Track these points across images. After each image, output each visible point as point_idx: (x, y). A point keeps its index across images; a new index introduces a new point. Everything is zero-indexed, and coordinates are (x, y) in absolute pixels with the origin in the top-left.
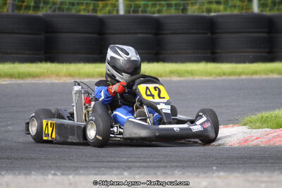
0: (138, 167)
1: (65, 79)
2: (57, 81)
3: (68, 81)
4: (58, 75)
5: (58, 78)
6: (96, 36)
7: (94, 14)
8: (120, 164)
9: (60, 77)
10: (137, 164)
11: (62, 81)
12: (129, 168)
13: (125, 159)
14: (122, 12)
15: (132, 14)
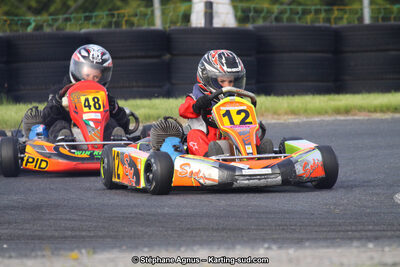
0: (390, 238)
1: (286, 117)
2: (274, 121)
3: (291, 121)
4: (275, 113)
5: (276, 117)
6: (329, 55)
7: (327, 25)
8: (364, 233)
9: (279, 115)
10: (389, 233)
11: (281, 121)
12: (376, 238)
13: (371, 227)
14: (367, 20)
15: (380, 22)
